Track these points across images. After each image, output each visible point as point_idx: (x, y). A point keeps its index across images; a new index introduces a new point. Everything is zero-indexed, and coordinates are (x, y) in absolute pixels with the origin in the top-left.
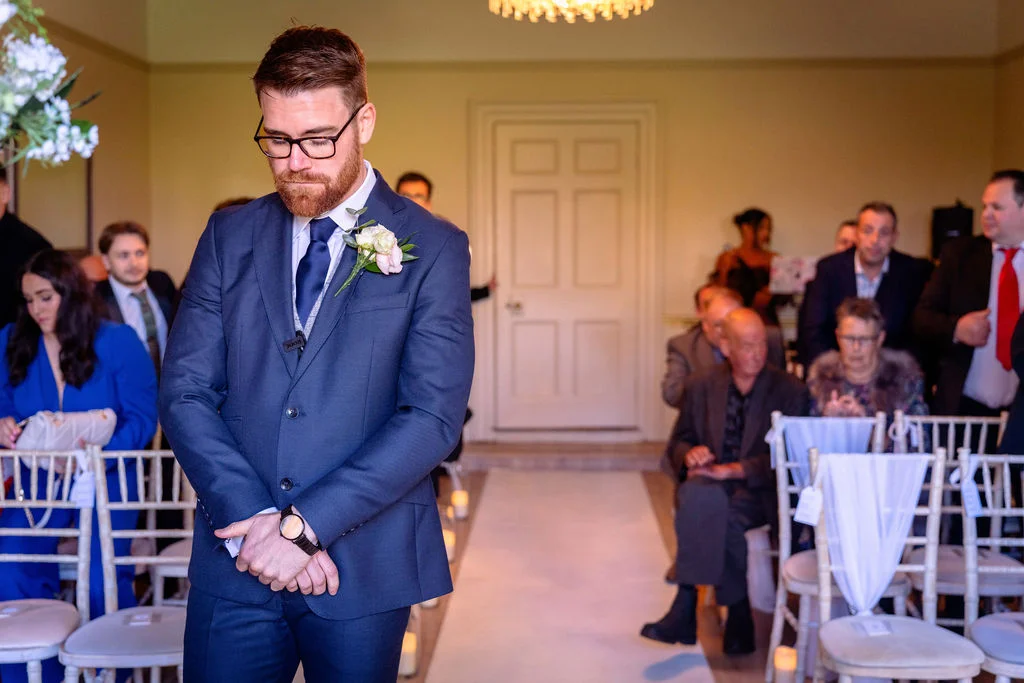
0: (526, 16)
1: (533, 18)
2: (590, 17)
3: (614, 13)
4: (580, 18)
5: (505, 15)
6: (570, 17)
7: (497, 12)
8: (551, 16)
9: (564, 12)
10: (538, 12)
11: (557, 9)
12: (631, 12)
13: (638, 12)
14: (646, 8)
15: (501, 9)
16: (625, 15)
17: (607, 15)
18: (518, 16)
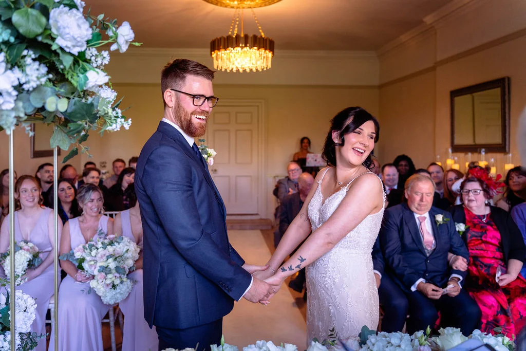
0: (226, 70)
1: (228, 71)
2: (248, 70)
3: (257, 70)
4: (245, 71)
5: (219, 69)
6: (241, 71)
7: (216, 68)
8: (234, 70)
9: (239, 69)
10: (230, 69)
11: (237, 67)
12: (263, 69)
13: (265, 69)
14: (268, 68)
15: (217, 67)
16: (261, 70)
17: (254, 70)
18: (223, 70)
